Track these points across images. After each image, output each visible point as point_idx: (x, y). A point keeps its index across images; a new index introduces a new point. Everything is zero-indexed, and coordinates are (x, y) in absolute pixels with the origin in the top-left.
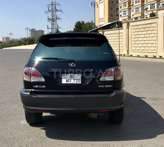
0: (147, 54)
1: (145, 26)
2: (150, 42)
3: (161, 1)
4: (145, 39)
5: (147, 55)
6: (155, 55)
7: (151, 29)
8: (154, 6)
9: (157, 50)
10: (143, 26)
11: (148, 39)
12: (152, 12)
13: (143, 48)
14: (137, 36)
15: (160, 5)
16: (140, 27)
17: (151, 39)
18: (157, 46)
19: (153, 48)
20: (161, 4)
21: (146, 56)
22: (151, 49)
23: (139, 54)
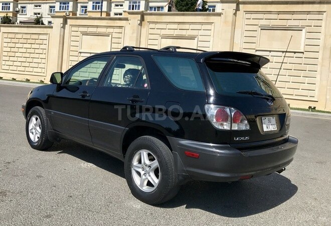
0: (28, 77)
1: (28, 36)
2: (35, 60)
3: (19, 2)
4: (27, 55)
5: (29, 79)
6: (43, 80)
7: (37, 42)
8: (9, 7)
9: (45, 73)
10: (25, 36)
11: (32, 55)
12: (7, 15)
13: (23, 69)
14: (13, 50)
15: (17, 7)
16: (19, 36)
17: (37, 56)
18: (46, 68)
19: (39, 70)
20: (19, 6)
21: (28, 81)
22: (35, 70)
23: (15, 76)
